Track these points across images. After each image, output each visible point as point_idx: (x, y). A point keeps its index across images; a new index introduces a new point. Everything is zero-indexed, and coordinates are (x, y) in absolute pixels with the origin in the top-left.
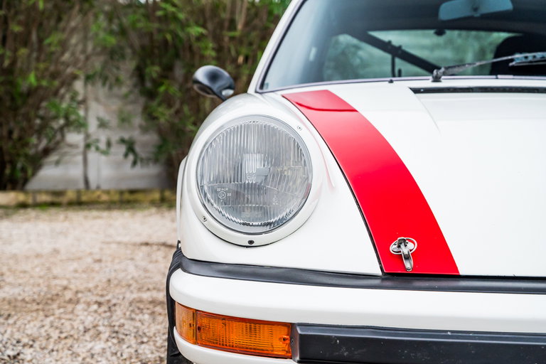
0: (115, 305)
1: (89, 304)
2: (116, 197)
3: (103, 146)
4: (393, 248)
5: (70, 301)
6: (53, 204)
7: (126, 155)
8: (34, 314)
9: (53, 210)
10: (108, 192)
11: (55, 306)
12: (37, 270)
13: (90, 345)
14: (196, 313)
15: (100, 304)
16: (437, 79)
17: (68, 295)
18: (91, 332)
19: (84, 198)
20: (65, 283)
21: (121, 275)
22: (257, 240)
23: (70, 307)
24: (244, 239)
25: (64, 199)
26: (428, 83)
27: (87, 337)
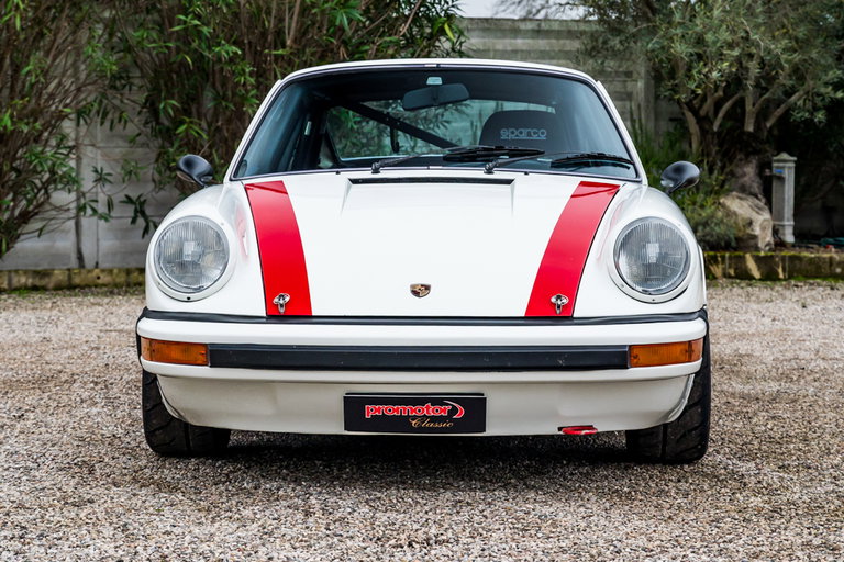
0: (112, 384)
1: (85, 383)
2: (122, 279)
3: (102, 208)
4: (276, 300)
5: (66, 381)
6: (35, 288)
7: (134, 221)
8: (32, 391)
9: (36, 296)
10: (110, 272)
11: (51, 385)
12: (28, 357)
13: (86, 411)
14: (151, 341)
15: (96, 384)
16: (376, 171)
17: (64, 377)
18: (89, 402)
19: (77, 280)
20: (60, 367)
21: (120, 361)
22: (193, 296)
23: (66, 386)
24: (185, 296)
25: (51, 282)
26: (367, 174)
27: (84, 405)
